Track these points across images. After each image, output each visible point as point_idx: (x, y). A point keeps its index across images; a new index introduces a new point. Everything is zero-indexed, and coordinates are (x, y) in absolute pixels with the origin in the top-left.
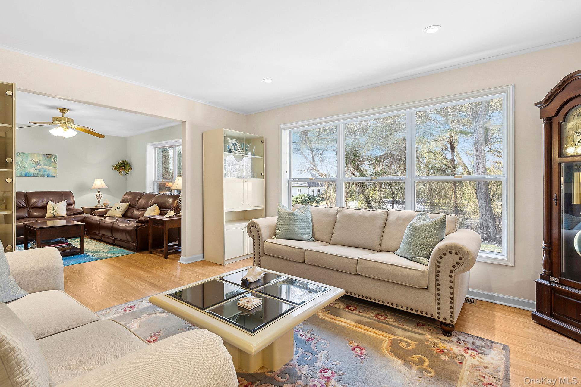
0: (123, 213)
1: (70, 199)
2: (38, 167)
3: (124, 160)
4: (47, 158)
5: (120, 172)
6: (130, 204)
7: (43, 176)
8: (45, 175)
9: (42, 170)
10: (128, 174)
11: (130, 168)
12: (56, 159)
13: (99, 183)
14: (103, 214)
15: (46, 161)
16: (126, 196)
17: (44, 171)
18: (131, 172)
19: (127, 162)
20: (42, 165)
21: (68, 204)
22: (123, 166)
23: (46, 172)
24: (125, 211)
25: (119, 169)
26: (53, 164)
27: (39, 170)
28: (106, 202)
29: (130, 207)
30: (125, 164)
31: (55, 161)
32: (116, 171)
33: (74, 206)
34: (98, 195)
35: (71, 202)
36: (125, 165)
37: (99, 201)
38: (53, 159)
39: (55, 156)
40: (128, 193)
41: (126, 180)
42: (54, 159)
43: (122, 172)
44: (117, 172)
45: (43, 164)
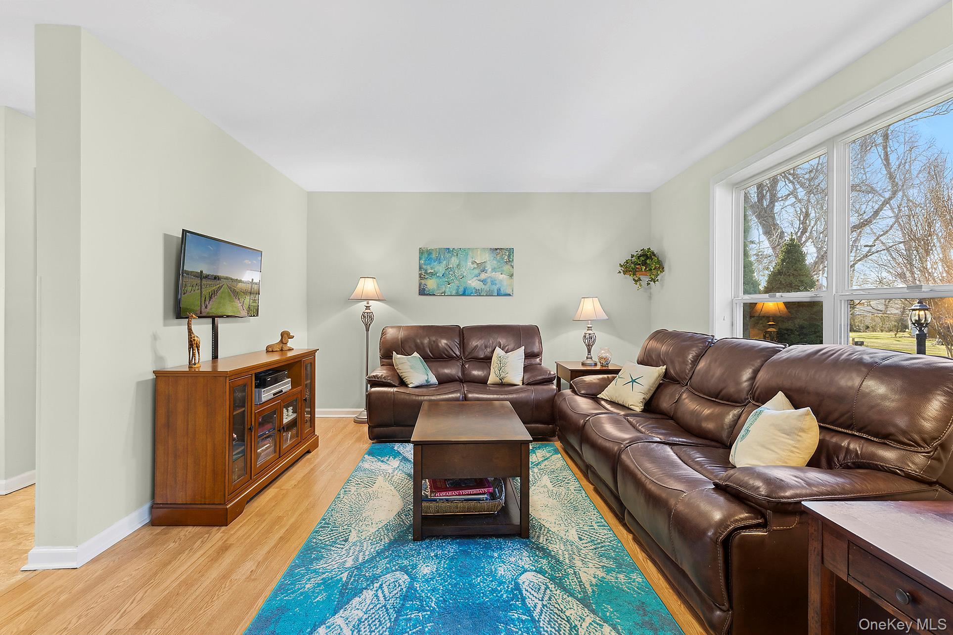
0: (648, 397)
1: (534, 343)
2: (483, 276)
3: (646, 248)
4: (497, 255)
5: (636, 279)
6: (666, 369)
7: (490, 294)
8: (493, 290)
9: (489, 280)
10: (654, 282)
11: (661, 267)
12: (511, 256)
13: (590, 307)
14: (594, 391)
15: (495, 262)
16: (653, 344)
17: (493, 283)
18: (662, 277)
19: (653, 253)
20: (488, 272)
21: (529, 356)
22: (644, 263)
23: (496, 284)
24: (652, 392)
25: (634, 272)
26: (507, 268)
27: (484, 281)
28: (604, 355)
29: (668, 379)
30: (647, 257)
31: (510, 261)
32: (626, 278)
33: (541, 360)
34: (587, 336)
35: (536, 350)
36: (648, 261)
37: (589, 351)
38: (506, 257)
39: (511, 251)
40: (660, 335)
41: (650, 297)
42: (509, 256)
43: (640, 279)
44: (629, 278)
45: (490, 270)
